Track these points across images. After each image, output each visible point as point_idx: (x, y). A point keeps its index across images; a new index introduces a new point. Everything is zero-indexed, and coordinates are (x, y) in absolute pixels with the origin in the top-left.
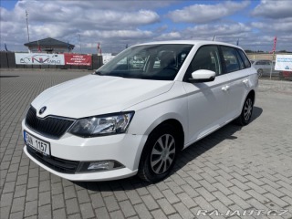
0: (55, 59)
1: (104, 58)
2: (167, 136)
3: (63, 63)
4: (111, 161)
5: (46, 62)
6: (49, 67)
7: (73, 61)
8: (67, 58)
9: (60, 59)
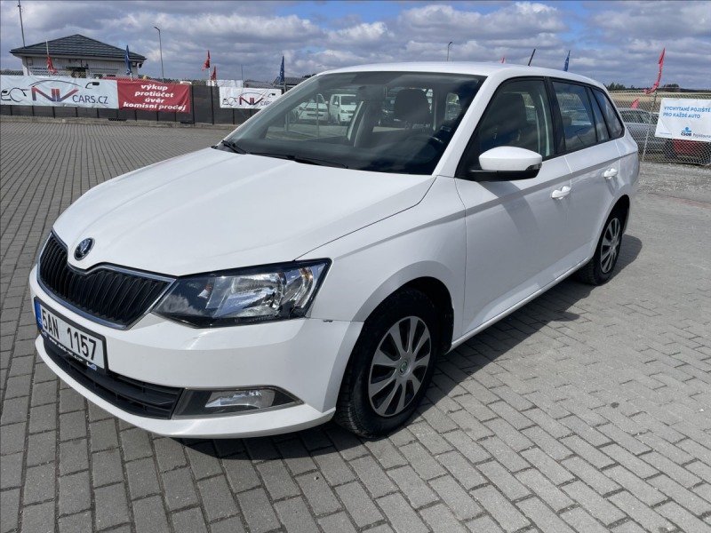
0: (93, 92)
1: (223, 92)
2: (414, 320)
3: (113, 103)
4: (266, 388)
5: (69, 101)
6: (76, 113)
7: (141, 100)
8: (125, 90)
9: (106, 93)
